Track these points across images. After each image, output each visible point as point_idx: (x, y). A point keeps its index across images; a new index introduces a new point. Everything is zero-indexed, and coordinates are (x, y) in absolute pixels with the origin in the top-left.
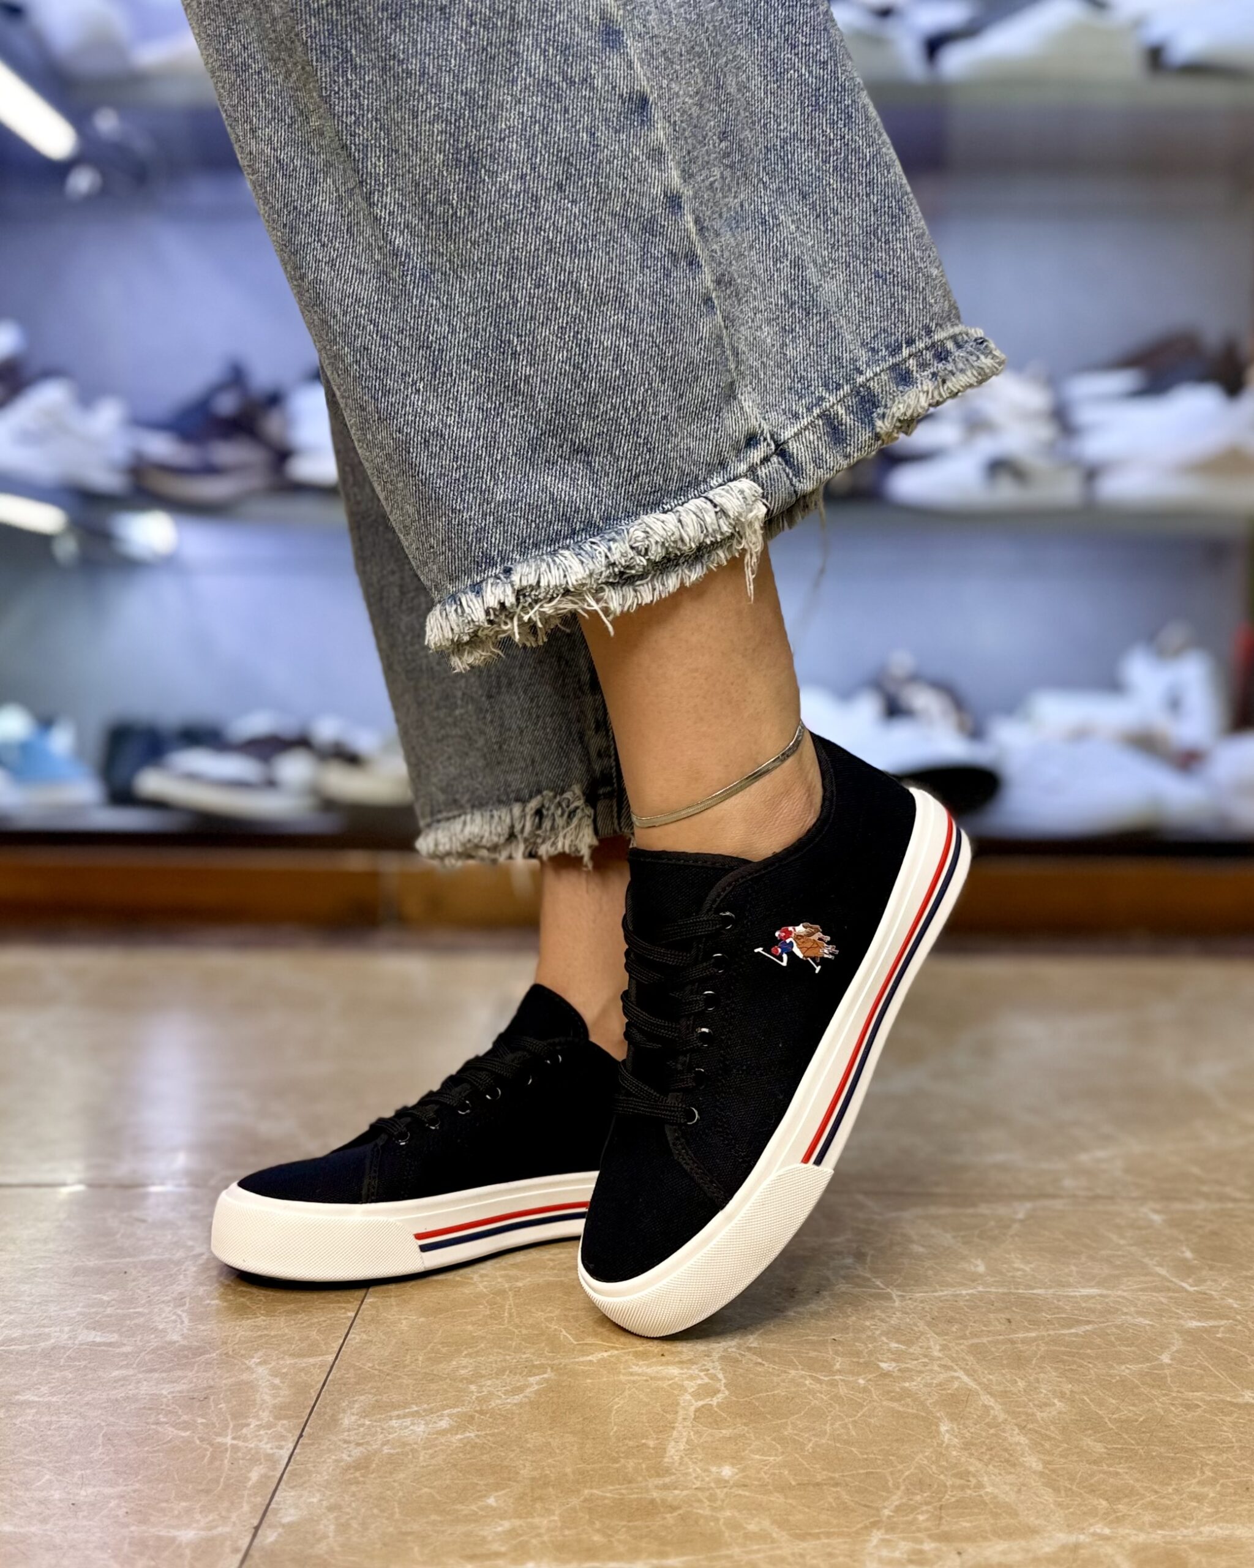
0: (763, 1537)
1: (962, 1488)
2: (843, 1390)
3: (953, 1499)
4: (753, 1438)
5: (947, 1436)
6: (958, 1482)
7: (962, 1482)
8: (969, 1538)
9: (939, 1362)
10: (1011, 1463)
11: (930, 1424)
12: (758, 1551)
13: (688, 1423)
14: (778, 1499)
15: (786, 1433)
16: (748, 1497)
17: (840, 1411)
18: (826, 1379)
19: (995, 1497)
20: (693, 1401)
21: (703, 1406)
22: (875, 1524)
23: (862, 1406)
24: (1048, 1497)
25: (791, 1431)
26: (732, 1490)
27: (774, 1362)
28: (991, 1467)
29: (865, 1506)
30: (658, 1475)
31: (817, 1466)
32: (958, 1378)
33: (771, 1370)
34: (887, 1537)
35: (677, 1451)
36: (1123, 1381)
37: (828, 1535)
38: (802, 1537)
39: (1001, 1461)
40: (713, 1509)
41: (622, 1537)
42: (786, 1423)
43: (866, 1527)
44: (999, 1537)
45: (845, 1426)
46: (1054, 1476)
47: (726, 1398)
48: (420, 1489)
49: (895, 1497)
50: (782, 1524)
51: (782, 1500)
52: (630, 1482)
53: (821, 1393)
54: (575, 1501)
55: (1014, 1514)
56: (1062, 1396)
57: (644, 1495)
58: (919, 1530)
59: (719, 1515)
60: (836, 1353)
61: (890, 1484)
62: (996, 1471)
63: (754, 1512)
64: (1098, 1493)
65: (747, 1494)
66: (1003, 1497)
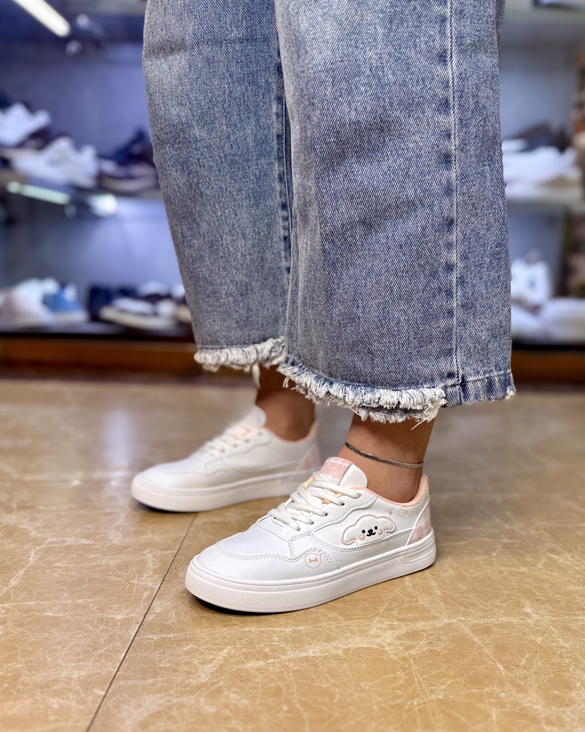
0: (334, 619)
1: (411, 602)
3: (407, 606)
5: (407, 582)
7: (411, 599)
8: (411, 620)
10: (430, 593)
12: (332, 624)
19: (422, 605)
22: (377, 615)
24: (443, 605)
28: (422, 594)
29: (374, 608)
34: (381, 619)
37: (359, 619)
38: (349, 619)
39: (427, 592)
43: (373, 616)
44: (422, 620)
46: (446, 598)
49: (385, 605)
50: (343, 614)
55: (429, 612)
56: (453, 569)
58: (393, 617)
59: (319, 611)
61: (384, 600)
62: (425, 596)
63: (332, 610)
64: (462, 604)
66: (425, 606)
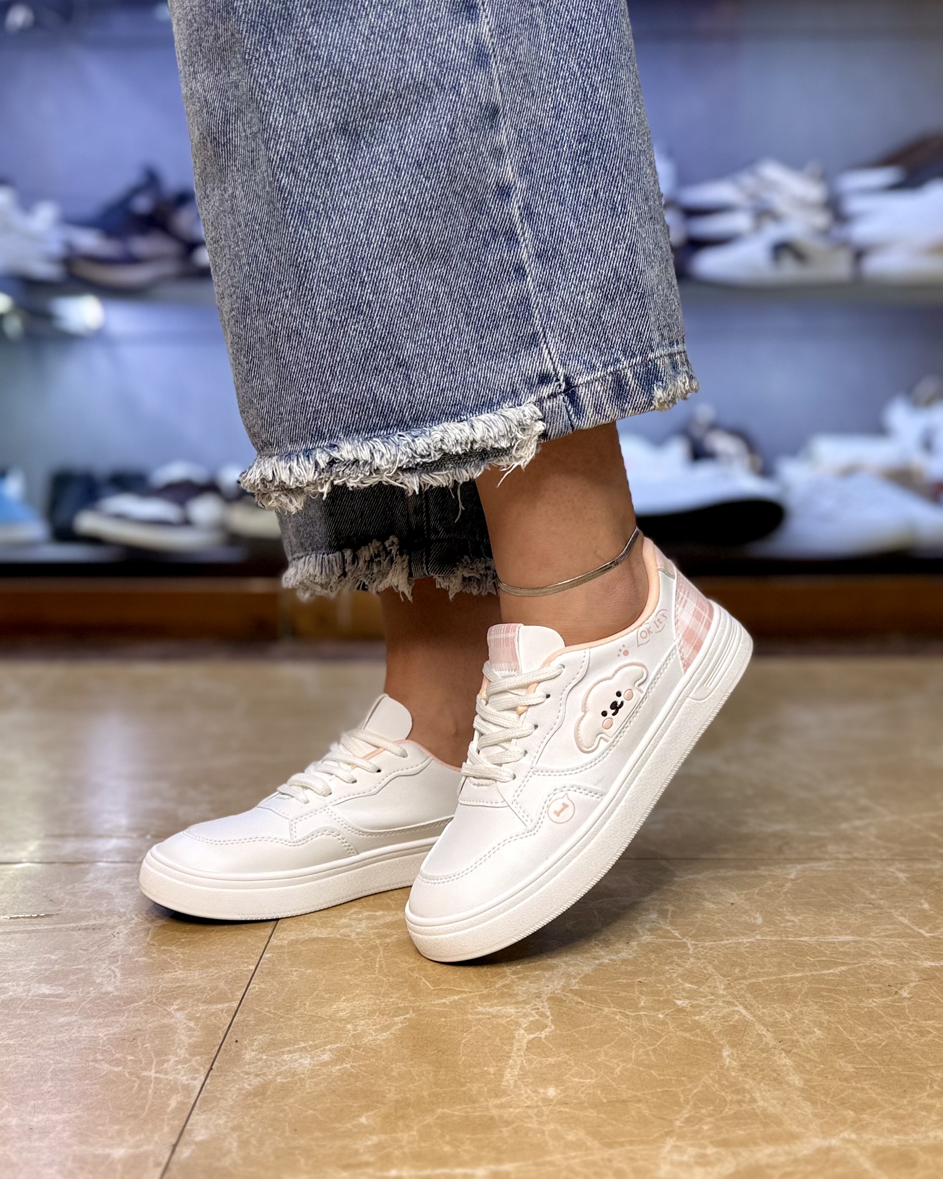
0: (578, 1145)
1: (739, 1102)
2: (646, 1024)
3: (732, 1112)
4: (573, 1064)
5: (728, 1060)
6: (736, 1097)
7: (739, 1097)
8: (743, 1144)
9: (723, 999)
10: (778, 1081)
11: (714, 1051)
12: (575, 1157)
13: (521, 1053)
14: (592, 1113)
15: (600, 1060)
16: (568, 1113)
17: (643, 1041)
18: (633, 1014)
19: (764, 1110)
20: (526, 1035)
21: (534, 1039)
22: (668, 1134)
23: (661, 1036)
24: (808, 1109)
25: (603, 1058)
26: (556, 1107)
27: (592, 1002)
28: (762, 1084)
29: (661, 1118)
30: (497, 1096)
31: (624, 1086)
32: (738, 1012)
33: (588, 1008)
34: (678, 1144)
35: (512, 1076)
36: (870, 1012)
37: (631, 1143)
38: (610, 1145)
39: (770, 1080)
40: (540, 1123)
41: (467, 1148)
42: (599, 1051)
43: (661, 1136)
44: (768, 1142)
45: (647, 1053)
46: (812, 1092)
47: (552, 1032)
48: (306, 1111)
49: (685, 1111)
50: (595, 1133)
51: (595, 1114)
52: (474, 1102)
53: (628, 1026)
54: (430, 1119)
55: (780, 1123)
56: (821, 1025)
57: (485, 1113)
58: (703, 1137)
59: (544, 1128)
60: (641, 993)
61: (682, 1100)
62: (767, 1088)
63: (573, 1125)
64: (847, 1105)
65: (567, 1110)
66: (771, 1110)
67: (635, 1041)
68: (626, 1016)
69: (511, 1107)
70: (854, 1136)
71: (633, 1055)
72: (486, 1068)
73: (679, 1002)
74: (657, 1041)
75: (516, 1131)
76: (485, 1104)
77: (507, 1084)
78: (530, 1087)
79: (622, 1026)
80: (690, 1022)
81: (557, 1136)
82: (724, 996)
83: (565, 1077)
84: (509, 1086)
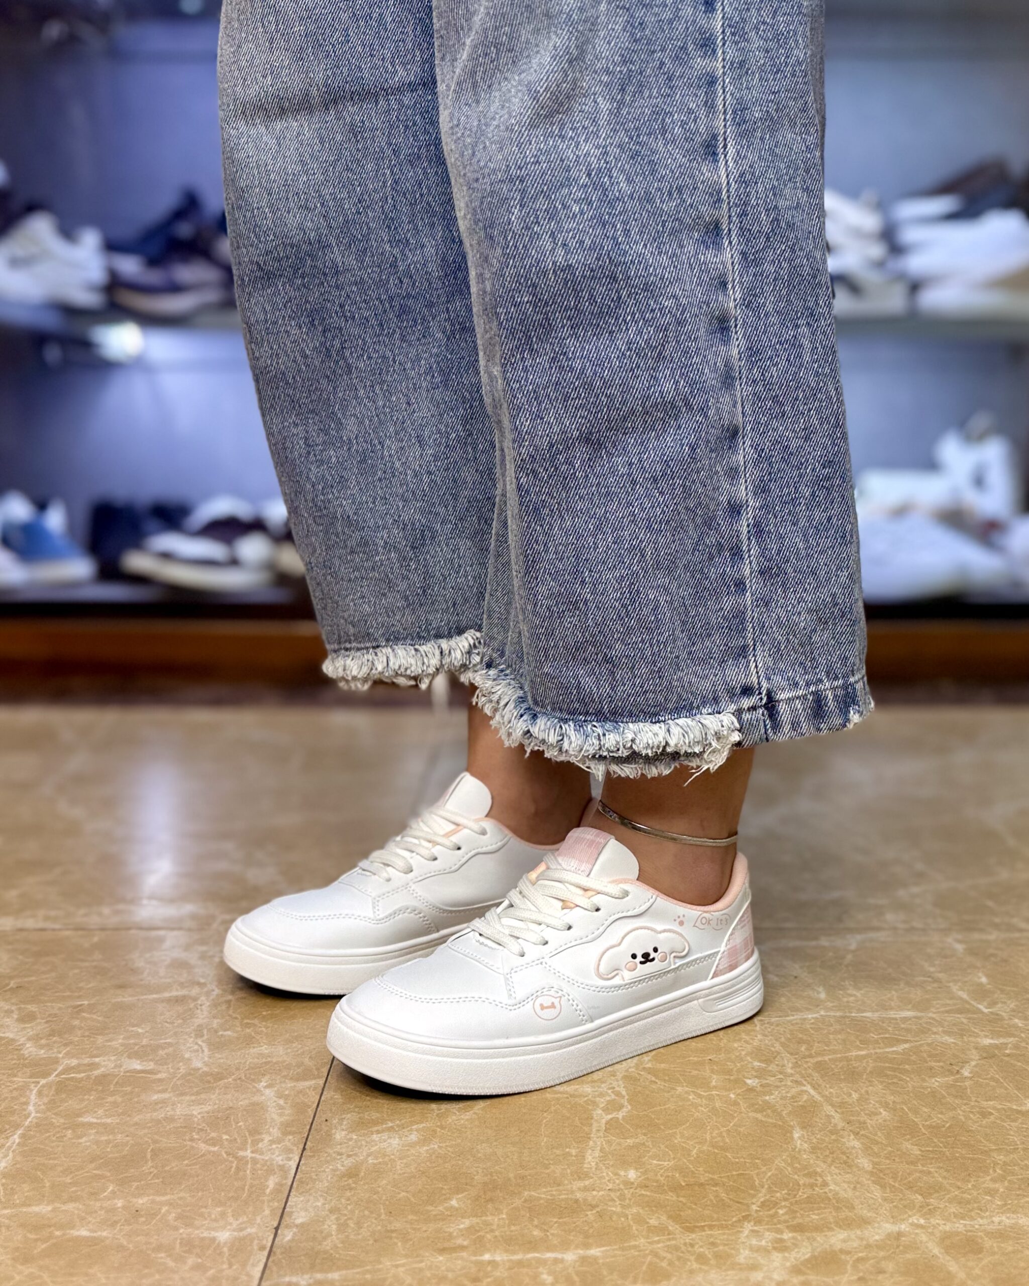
0: (661, 1230)
1: (812, 1186)
2: (718, 1104)
3: (805, 1196)
4: (651, 1146)
5: (799, 1142)
6: (808, 1181)
7: (811, 1181)
9: (791, 1078)
10: (848, 1164)
11: (786, 1132)
12: (658, 1242)
13: (601, 1134)
14: (671, 1197)
15: (676, 1141)
16: (649, 1197)
17: (716, 1122)
18: (705, 1094)
20: (604, 1115)
21: (611, 1119)
22: (746, 1218)
23: (734, 1117)
24: (877, 1193)
25: (680, 1140)
26: (637, 1191)
27: (665, 1081)
28: (833, 1168)
29: (739, 1202)
30: (580, 1178)
31: (701, 1169)
32: (806, 1091)
33: (662, 1087)
34: (755, 1228)
35: (593, 1158)
36: (933, 1093)
37: (711, 1227)
38: (692, 1230)
39: (840, 1163)
40: (623, 1206)
41: (556, 1232)
42: (675, 1133)
43: (739, 1221)
44: (841, 1227)
45: (721, 1134)
46: (881, 1175)
47: (629, 1112)
48: (399, 1193)
49: (760, 1195)
50: (676, 1218)
51: (675, 1198)
52: (559, 1185)
53: (702, 1106)
54: (518, 1202)
55: (852, 1208)
56: (886, 1106)
57: (570, 1196)
58: (779, 1222)
59: (627, 1212)
60: (712, 1071)
61: (757, 1183)
62: (837, 1171)
63: (654, 1208)
64: (915, 1189)
65: (648, 1193)
67: (709, 1122)
68: (700, 1096)
69: (594, 1190)
70: (922, 1221)
71: (708, 1137)
72: (567, 1150)
73: (749, 1082)
74: (730, 1122)
75: (600, 1215)
76: (569, 1187)
77: (589, 1166)
78: (611, 1169)
79: (695, 1106)
80: (760, 1103)
81: (639, 1220)
82: (792, 1075)
83: (644, 1160)
84: (591, 1168)
